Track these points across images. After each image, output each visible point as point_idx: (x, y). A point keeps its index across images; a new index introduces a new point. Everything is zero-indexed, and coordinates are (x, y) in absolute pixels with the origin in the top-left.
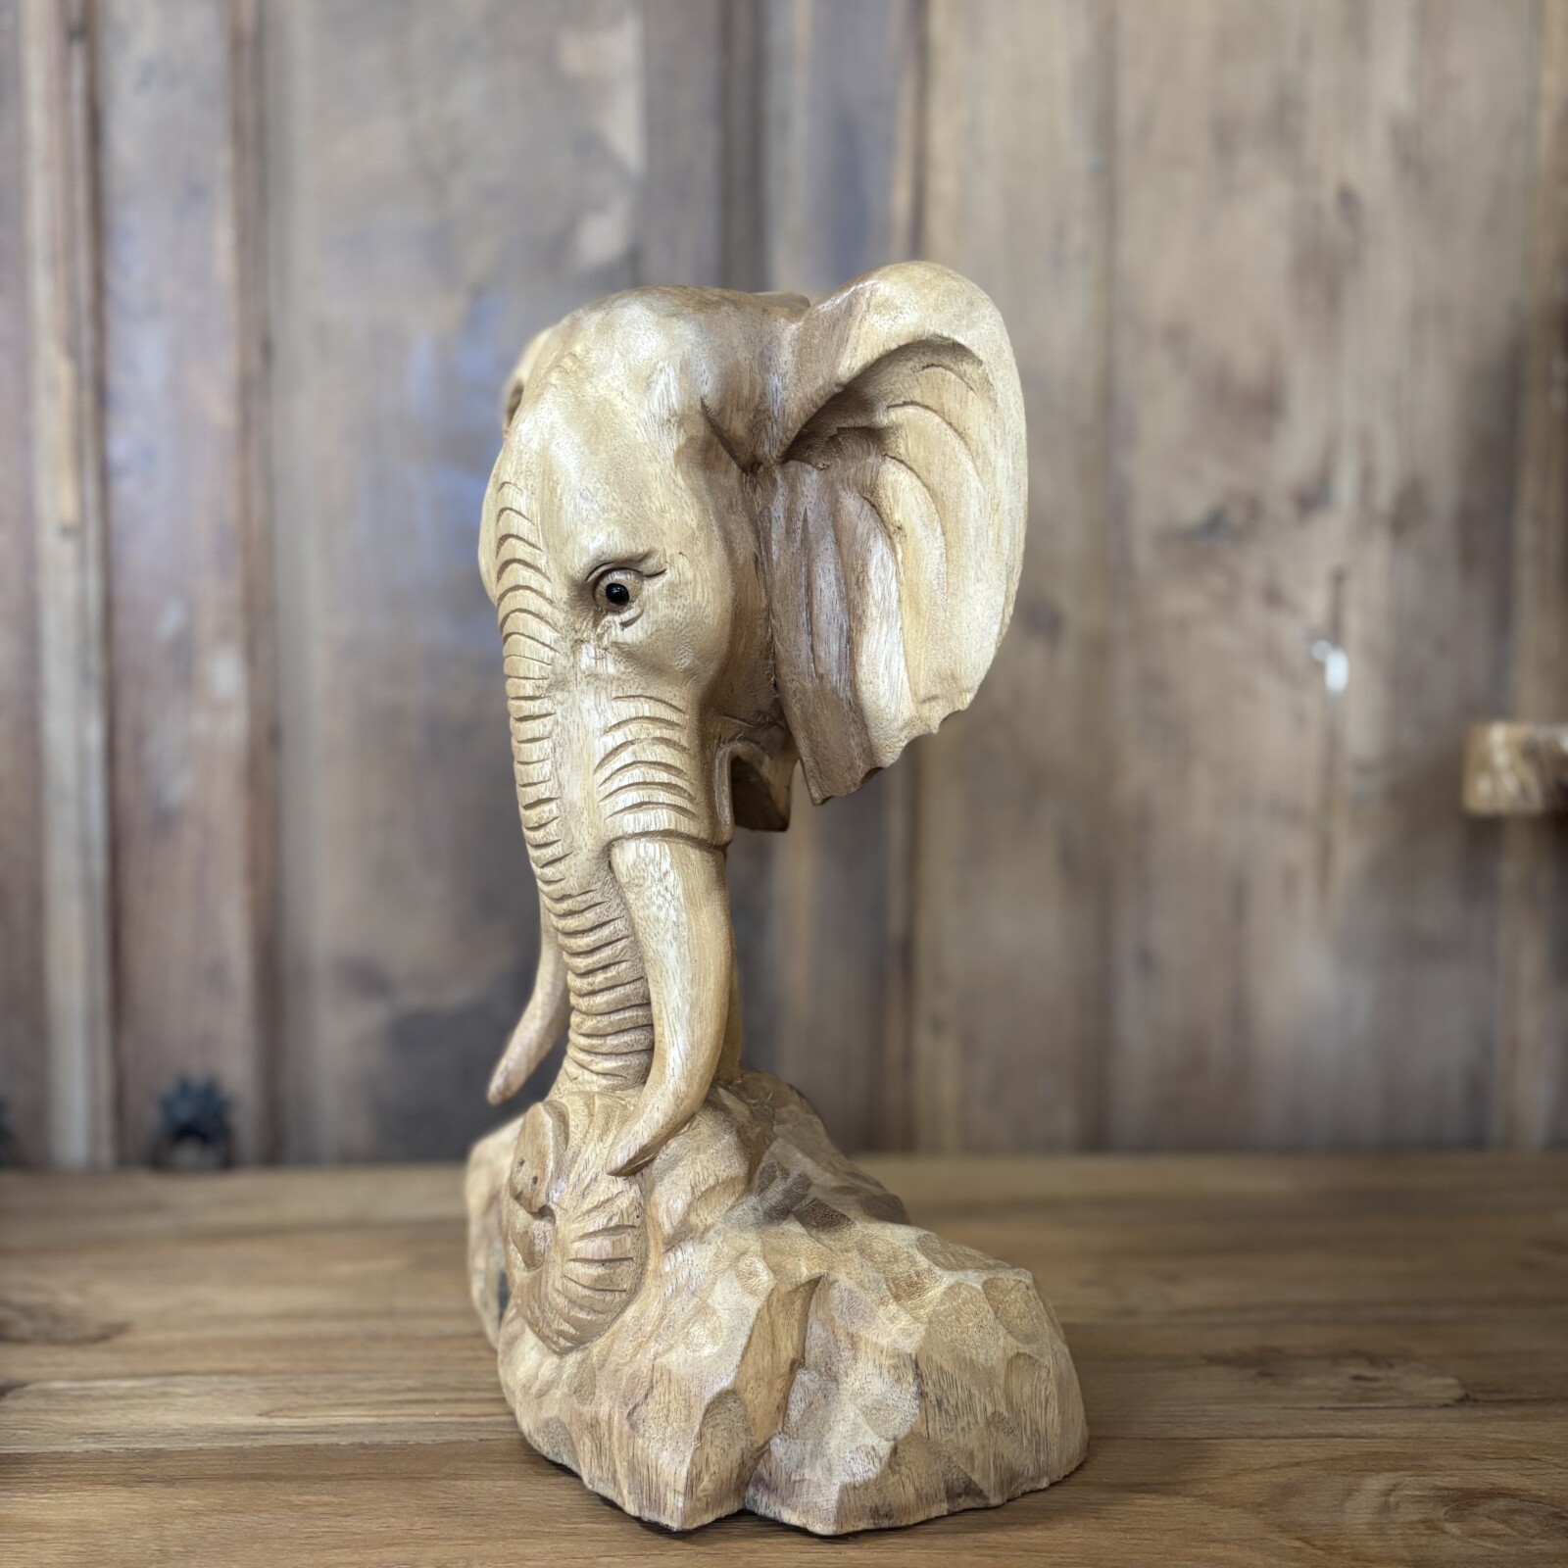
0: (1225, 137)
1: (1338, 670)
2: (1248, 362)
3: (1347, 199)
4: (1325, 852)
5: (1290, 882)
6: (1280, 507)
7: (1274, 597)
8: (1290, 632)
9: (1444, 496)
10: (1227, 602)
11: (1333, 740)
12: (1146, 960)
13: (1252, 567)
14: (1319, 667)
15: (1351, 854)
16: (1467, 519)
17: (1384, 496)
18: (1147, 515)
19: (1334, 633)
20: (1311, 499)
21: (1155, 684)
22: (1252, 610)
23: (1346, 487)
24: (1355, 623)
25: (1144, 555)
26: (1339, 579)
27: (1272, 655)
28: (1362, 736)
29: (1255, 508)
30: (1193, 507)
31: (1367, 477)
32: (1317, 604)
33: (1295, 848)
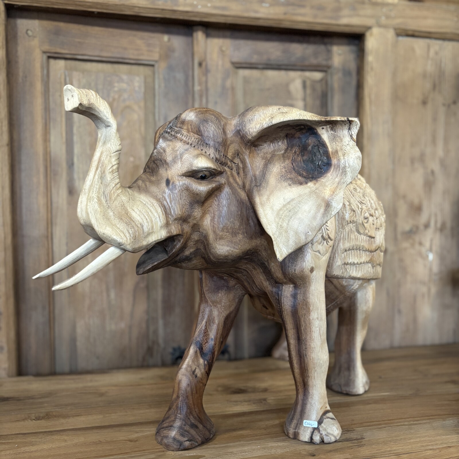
0: (413, 161)
1: (431, 256)
2: (416, 201)
3: (433, 172)
4: (429, 290)
5: (423, 296)
6: (422, 227)
7: (421, 244)
8: (423, 250)
9: (449, 224)
10: (413, 245)
11: (431, 270)
12: (399, 311)
13: (417, 238)
14: (428, 256)
15: (434, 290)
16: (452, 229)
17: (439, 225)
18: (400, 229)
19: (431, 250)
20: (427, 226)
21: (401, 260)
22: (417, 246)
23: (432, 224)
24: (434, 248)
25: (399, 236)
26: (431, 241)
27: (420, 254)
28: (435, 269)
29: (417, 227)
30: (407, 228)
31: (436, 222)
32: (427, 244)
33: (424, 289)
